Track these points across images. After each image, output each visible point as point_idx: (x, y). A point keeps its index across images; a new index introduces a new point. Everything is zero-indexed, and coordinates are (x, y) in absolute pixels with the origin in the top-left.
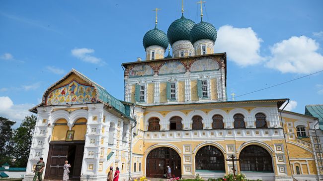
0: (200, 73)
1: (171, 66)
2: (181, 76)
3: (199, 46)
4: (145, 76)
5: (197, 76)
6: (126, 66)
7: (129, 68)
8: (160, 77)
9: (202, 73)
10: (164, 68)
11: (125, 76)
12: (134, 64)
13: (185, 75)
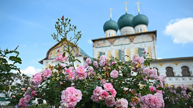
0: (140, 44)
1: (121, 40)
2: (128, 46)
3: (138, 29)
4: (105, 47)
5: (138, 46)
6: (94, 41)
7: (96, 42)
8: (115, 47)
9: (142, 43)
10: (117, 42)
11: (93, 47)
12: (98, 40)
13: (130, 45)
